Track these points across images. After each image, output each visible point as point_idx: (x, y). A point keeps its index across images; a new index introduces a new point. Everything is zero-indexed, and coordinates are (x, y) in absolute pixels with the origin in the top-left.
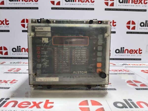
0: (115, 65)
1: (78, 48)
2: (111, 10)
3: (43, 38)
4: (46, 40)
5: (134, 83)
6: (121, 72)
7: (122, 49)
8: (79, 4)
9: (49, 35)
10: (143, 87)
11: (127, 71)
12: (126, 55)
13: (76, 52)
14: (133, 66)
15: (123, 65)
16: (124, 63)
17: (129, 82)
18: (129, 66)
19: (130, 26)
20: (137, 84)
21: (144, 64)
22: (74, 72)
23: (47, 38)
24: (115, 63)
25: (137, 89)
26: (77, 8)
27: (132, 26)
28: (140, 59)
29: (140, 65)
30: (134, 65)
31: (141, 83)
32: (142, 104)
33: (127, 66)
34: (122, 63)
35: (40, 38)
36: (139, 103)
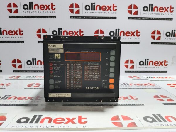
0: (139, 78)
1: (90, 64)
2: (135, 18)
3: (56, 54)
4: (58, 56)
5: (161, 98)
6: (146, 86)
7: (147, 61)
8: (100, 13)
9: (62, 51)
10: (171, 102)
11: (153, 85)
12: (151, 68)
13: (88, 68)
14: (158, 79)
15: (148, 78)
16: (149, 76)
17: (156, 97)
18: (154, 79)
19: (155, 36)
20: (164, 99)
21: (170, 76)
22: (87, 87)
23: (60, 54)
24: (139, 76)
25: (164, 104)
26: (98, 17)
27: (157, 36)
28: (166, 72)
29: (166, 78)
30: (160, 78)
31: (168, 98)
32: (170, 118)
33: (152, 79)
34: (147, 76)
35: (53, 54)
36: (167, 117)
